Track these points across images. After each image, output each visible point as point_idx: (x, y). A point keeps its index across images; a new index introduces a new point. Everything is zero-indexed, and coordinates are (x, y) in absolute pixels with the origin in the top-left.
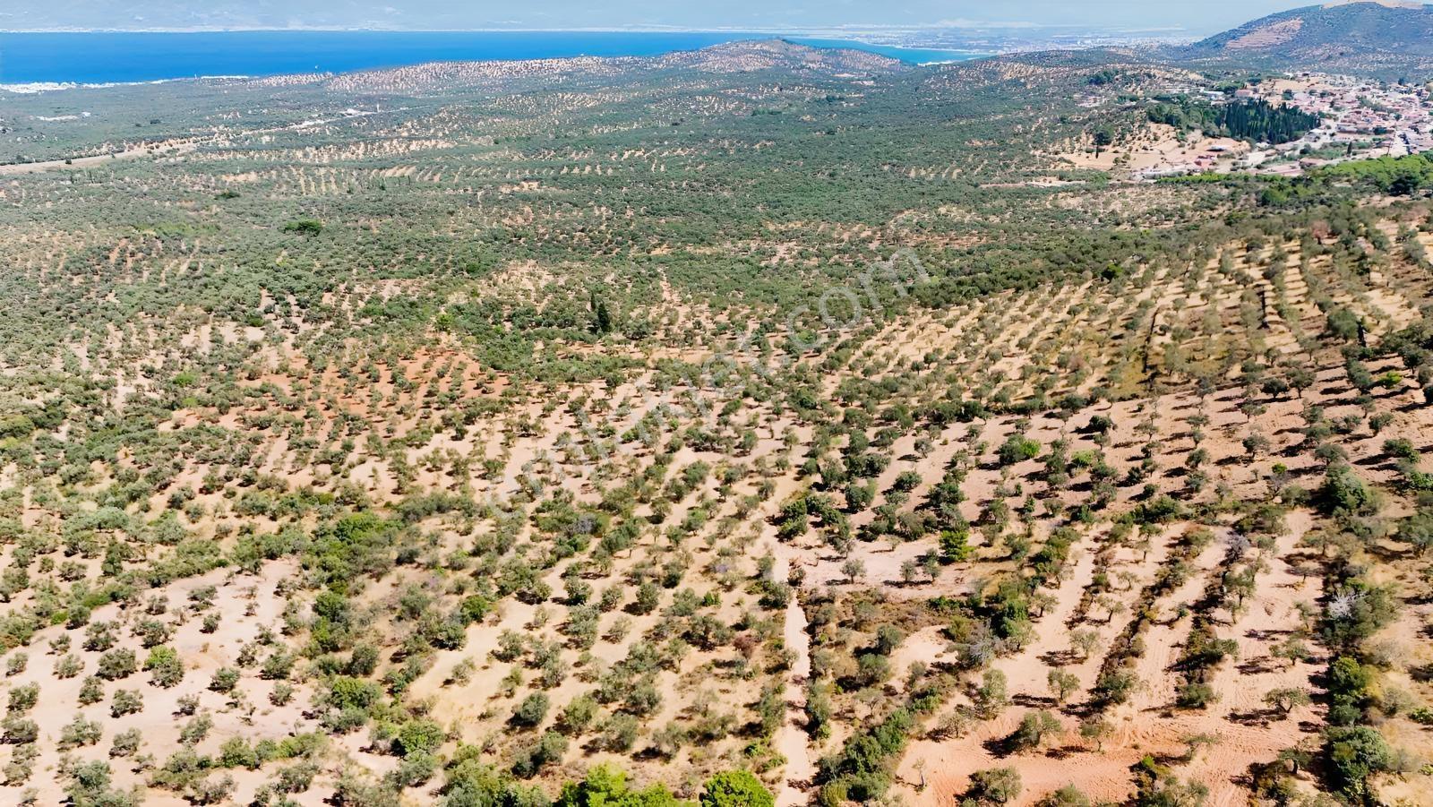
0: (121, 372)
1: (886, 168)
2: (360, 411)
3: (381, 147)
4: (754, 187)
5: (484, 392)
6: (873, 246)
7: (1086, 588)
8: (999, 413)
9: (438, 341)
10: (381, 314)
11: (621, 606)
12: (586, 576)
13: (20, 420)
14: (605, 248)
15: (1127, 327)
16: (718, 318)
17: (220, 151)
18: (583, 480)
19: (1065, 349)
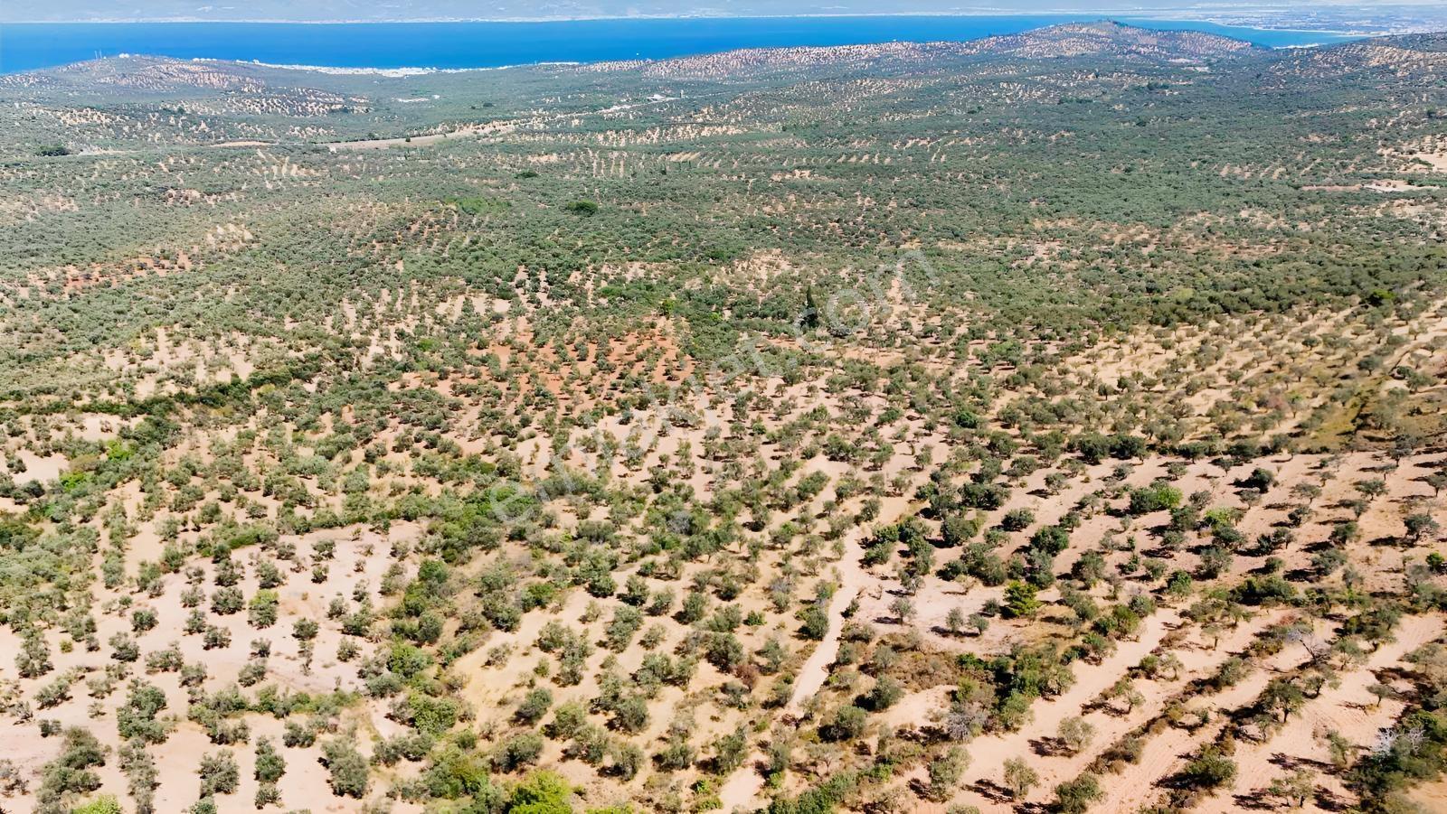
0: (377, 333)
1: (1194, 164)
2: (554, 388)
3: (675, 132)
4: (1035, 180)
5: (670, 379)
6: (1145, 251)
7: (1130, 669)
8: (1163, 453)
9: (653, 326)
10: (618, 294)
11: (673, 612)
12: (658, 577)
13: (281, 370)
14: (854, 240)
15: (1361, 366)
16: (929, 321)
17: (533, 133)
18: (710, 477)
19: (1278, 386)
